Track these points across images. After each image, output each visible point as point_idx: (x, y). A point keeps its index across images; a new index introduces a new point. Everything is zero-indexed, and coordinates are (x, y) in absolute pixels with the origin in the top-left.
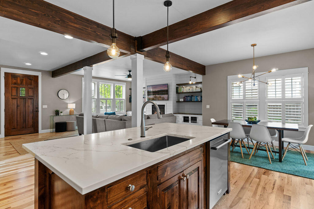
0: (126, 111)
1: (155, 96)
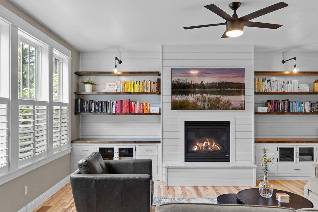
0: (72, 142)
1: (199, 97)
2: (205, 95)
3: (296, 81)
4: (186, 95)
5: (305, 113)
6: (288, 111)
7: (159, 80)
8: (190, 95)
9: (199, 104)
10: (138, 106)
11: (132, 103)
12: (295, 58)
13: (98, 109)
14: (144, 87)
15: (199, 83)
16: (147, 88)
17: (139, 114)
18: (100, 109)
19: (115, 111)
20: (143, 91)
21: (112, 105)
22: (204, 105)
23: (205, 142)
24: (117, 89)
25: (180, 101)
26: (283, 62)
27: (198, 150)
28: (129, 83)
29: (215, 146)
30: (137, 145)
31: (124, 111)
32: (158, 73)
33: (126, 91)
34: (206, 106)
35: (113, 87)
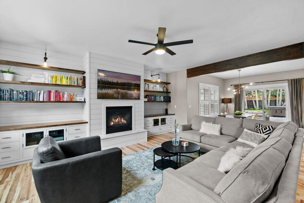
1: (115, 91)
2: (119, 90)
3: (158, 86)
4: (107, 89)
5: (161, 102)
6: (155, 100)
7: (84, 77)
8: (110, 89)
9: (115, 95)
10: (66, 96)
11: (60, 93)
12: (159, 74)
13: (22, 97)
14: (72, 81)
15: (116, 82)
16: (74, 82)
17: (67, 102)
18: (25, 97)
19: (42, 99)
20: (71, 84)
21: (40, 94)
22: (118, 96)
23: (117, 119)
24: (45, 80)
25: (103, 93)
26: (152, 76)
27: (114, 124)
28: (58, 77)
29: (123, 121)
30: (67, 126)
31: (52, 99)
32: (84, 73)
33: (54, 83)
34: (120, 97)
35: (39, 78)
